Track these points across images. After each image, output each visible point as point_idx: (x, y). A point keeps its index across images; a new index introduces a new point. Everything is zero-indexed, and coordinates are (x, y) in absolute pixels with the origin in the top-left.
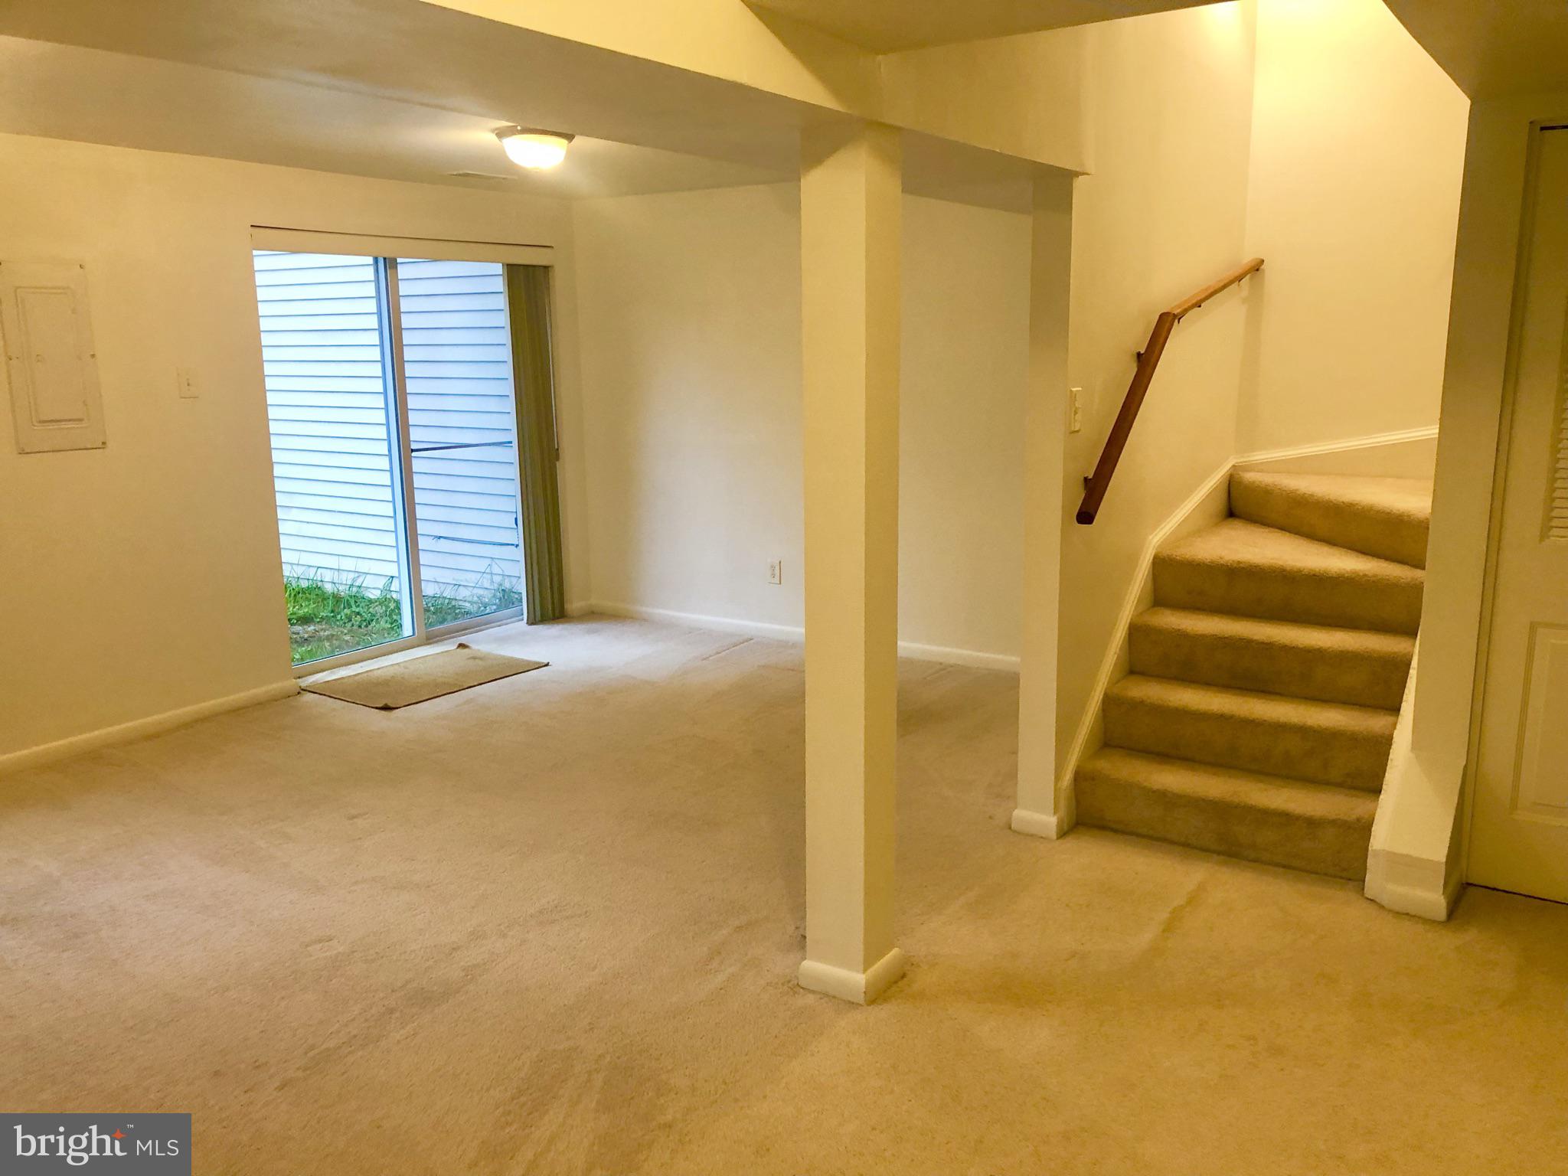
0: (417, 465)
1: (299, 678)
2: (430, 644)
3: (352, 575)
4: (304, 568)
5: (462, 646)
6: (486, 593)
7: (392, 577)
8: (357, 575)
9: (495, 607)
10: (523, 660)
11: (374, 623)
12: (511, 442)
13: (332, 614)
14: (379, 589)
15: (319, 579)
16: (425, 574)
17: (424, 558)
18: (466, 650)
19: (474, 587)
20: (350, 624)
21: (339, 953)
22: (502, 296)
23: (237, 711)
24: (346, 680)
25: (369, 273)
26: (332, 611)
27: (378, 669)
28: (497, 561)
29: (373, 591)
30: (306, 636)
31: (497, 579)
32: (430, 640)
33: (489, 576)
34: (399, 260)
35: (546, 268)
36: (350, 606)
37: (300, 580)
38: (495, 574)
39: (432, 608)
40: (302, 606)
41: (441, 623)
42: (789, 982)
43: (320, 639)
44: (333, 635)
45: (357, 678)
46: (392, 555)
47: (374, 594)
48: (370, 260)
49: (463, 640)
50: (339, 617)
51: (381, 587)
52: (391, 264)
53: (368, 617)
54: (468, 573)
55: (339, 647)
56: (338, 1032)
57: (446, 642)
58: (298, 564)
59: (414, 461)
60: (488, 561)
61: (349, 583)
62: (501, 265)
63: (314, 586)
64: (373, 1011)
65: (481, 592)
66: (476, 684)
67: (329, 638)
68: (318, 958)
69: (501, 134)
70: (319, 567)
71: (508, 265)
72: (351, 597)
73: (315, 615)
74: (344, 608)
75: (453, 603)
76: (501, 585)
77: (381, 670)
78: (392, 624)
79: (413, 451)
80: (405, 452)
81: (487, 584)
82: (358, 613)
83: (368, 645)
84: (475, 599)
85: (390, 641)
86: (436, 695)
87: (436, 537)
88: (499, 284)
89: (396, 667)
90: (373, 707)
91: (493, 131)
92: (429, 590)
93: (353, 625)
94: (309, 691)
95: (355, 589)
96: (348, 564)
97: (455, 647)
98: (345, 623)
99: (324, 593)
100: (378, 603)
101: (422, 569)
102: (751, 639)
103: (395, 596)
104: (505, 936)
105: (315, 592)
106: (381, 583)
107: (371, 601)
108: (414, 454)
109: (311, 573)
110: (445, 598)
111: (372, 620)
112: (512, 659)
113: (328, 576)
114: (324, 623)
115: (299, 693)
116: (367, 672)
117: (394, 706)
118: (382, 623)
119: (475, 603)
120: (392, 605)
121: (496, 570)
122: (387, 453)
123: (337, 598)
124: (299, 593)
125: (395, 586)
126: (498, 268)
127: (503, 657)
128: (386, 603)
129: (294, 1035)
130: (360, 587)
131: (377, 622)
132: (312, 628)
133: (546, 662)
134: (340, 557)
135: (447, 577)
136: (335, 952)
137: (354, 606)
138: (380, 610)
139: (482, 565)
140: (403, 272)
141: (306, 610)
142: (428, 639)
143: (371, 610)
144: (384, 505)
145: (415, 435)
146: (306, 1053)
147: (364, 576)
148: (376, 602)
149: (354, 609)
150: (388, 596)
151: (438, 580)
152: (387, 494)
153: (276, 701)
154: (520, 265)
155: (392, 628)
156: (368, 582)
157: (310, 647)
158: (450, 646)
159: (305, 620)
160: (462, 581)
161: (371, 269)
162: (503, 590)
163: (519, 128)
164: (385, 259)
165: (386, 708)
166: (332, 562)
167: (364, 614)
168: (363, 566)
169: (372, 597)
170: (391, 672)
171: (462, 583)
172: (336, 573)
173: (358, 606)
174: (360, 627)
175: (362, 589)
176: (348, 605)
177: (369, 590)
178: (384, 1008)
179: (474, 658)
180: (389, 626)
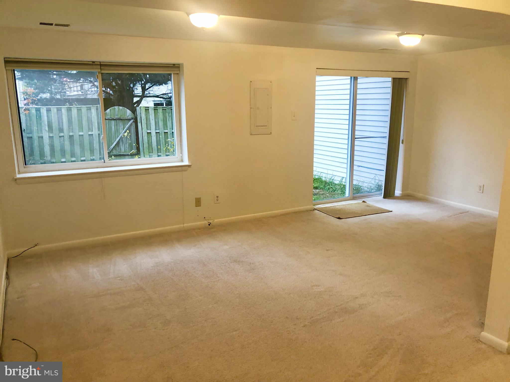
0: (356, 143)
1: (314, 205)
2: (355, 200)
3: (331, 176)
4: (317, 172)
5: (364, 202)
6: (373, 185)
7: (343, 177)
8: (333, 176)
9: (375, 190)
10: (383, 209)
11: (336, 191)
12: (386, 137)
13: (324, 187)
14: (339, 181)
15: (321, 176)
16: (355, 177)
17: (355, 173)
18: (365, 203)
19: (369, 183)
20: (329, 191)
21: (322, 291)
22: (390, 88)
23: (296, 213)
24: (327, 208)
25: (349, 81)
26: (324, 186)
27: (337, 206)
28: (377, 175)
29: (337, 181)
30: (316, 193)
31: (377, 181)
32: (354, 198)
33: (374, 180)
34: (358, 77)
35: (406, 79)
36: (329, 185)
37: (316, 176)
38: (376, 180)
39: (355, 188)
40: (315, 183)
41: (357, 193)
42: (476, 338)
43: (320, 194)
44: (324, 194)
45: (331, 208)
46: (345, 170)
47: (337, 182)
48: (349, 77)
49: (364, 200)
50: (326, 188)
51: (340, 180)
52: (356, 79)
53: (334, 189)
54: (367, 178)
55: (325, 197)
56: (320, 314)
57: (358, 200)
58: (316, 171)
59: (355, 142)
60: (375, 175)
61: (330, 178)
62: (391, 78)
63: (320, 178)
64: (331, 311)
65: (371, 185)
66: (367, 214)
67: (322, 194)
68: (315, 291)
69: (399, 35)
70: (321, 172)
71: (393, 78)
72: (330, 182)
73: (319, 187)
74: (328, 186)
75: (361, 187)
76: (378, 183)
77: (338, 206)
78: (342, 192)
79: (356, 138)
80: (353, 138)
81: (373, 183)
82: (332, 188)
83: (334, 198)
84: (369, 187)
85: (341, 198)
86: (355, 216)
87: (359, 166)
88: (390, 85)
89: (343, 206)
90: (335, 217)
91: (396, 34)
92: (355, 183)
93: (330, 191)
94: (317, 210)
95: (331, 180)
96: (330, 172)
97: (362, 202)
98: (327, 190)
99: (322, 181)
100: (338, 185)
101: (354, 176)
102: (467, 212)
103: (344, 183)
104: (373, 297)
105: (319, 180)
106: (340, 179)
107: (336, 184)
108: (356, 139)
109: (319, 174)
110: (359, 186)
111: (336, 190)
112: (379, 208)
113: (324, 175)
114: (321, 189)
115: (314, 210)
116: (334, 206)
117: (341, 218)
118: (339, 191)
119: (369, 188)
120: (342, 186)
121: (377, 178)
122: (347, 139)
123: (326, 182)
124: (315, 180)
125: (344, 180)
126: (390, 79)
127: (377, 207)
128: (341, 185)
129: (308, 312)
130: (333, 180)
131: (337, 191)
132: (318, 190)
133: (391, 210)
134: (328, 170)
135: (362, 179)
136: (320, 290)
137: (331, 185)
138: (338, 187)
139: (372, 176)
140: (359, 81)
141: (317, 185)
142: (353, 198)
143: (336, 187)
144: (345, 154)
145: (357, 133)
146: (311, 318)
147: (335, 176)
148: (337, 184)
149: (331, 186)
150: (341, 183)
151: (358, 180)
152: (346, 151)
153: (307, 211)
154: (397, 78)
155: (342, 193)
156: (336, 178)
157: (317, 196)
158: (360, 201)
159: (316, 188)
160: (365, 180)
161: (349, 80)
162: (378, 185)
163: (405, 33)
164: (354, 77)
165: (339, 218)
166: (325, 171)
167: (333, 188)
168: (335, 173)
169: (336, 183)
170: (341, 207)
171: (365, 181)
172: (326, 174)
173: (332, 185)
174: (332, 192)
175: (334, 180)
176: (329, 184)
177: (336, 181)
178: (334, 311)
179: (368, 206)
180: (341, 193)
